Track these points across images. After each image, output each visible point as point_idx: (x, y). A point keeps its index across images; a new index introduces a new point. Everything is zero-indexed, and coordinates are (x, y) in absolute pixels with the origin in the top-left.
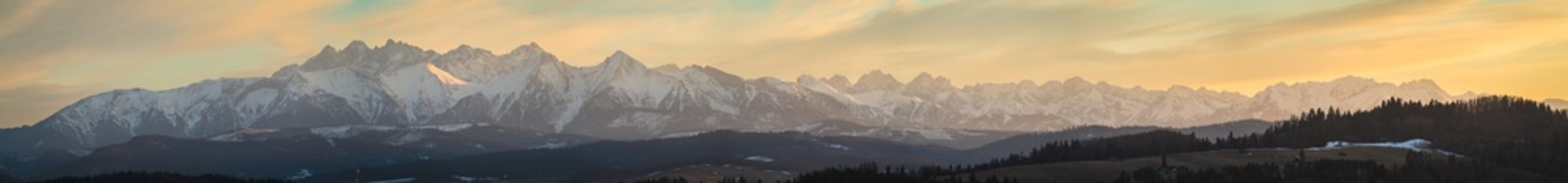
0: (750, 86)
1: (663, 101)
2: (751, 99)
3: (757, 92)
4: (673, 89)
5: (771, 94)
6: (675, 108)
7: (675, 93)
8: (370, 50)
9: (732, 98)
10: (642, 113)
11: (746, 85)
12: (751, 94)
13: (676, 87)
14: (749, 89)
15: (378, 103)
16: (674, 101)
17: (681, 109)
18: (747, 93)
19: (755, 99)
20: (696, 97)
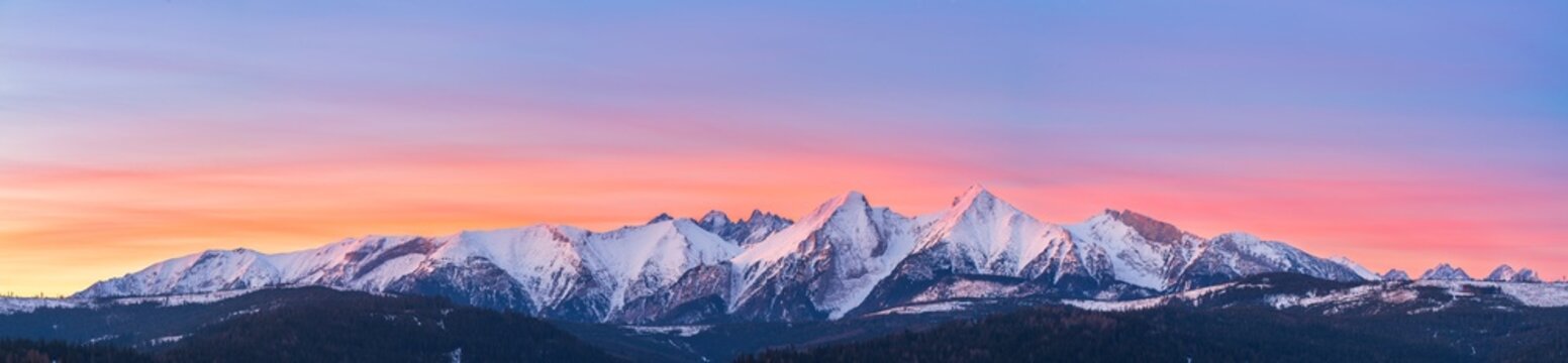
0: (1191, 240)
1: (1030, 266)
2: (1190, 263)
3: (1202, 250)
4: (1051, 243)
5: (1227, 255)
6: (1047, 278)
7: (1052, 253)
8: (733, 224)
9: (1161, 263)
10: (968, 283)
11: (1184, 239)
12: (1190, 254)
13: (1058, 242)
14: (1189, 245)
15: (568, 280)
16: (1048, 263)
17: (1057, 279)
18: (1184, 251)
19: (1197, 262)
20: (1090, 258)
